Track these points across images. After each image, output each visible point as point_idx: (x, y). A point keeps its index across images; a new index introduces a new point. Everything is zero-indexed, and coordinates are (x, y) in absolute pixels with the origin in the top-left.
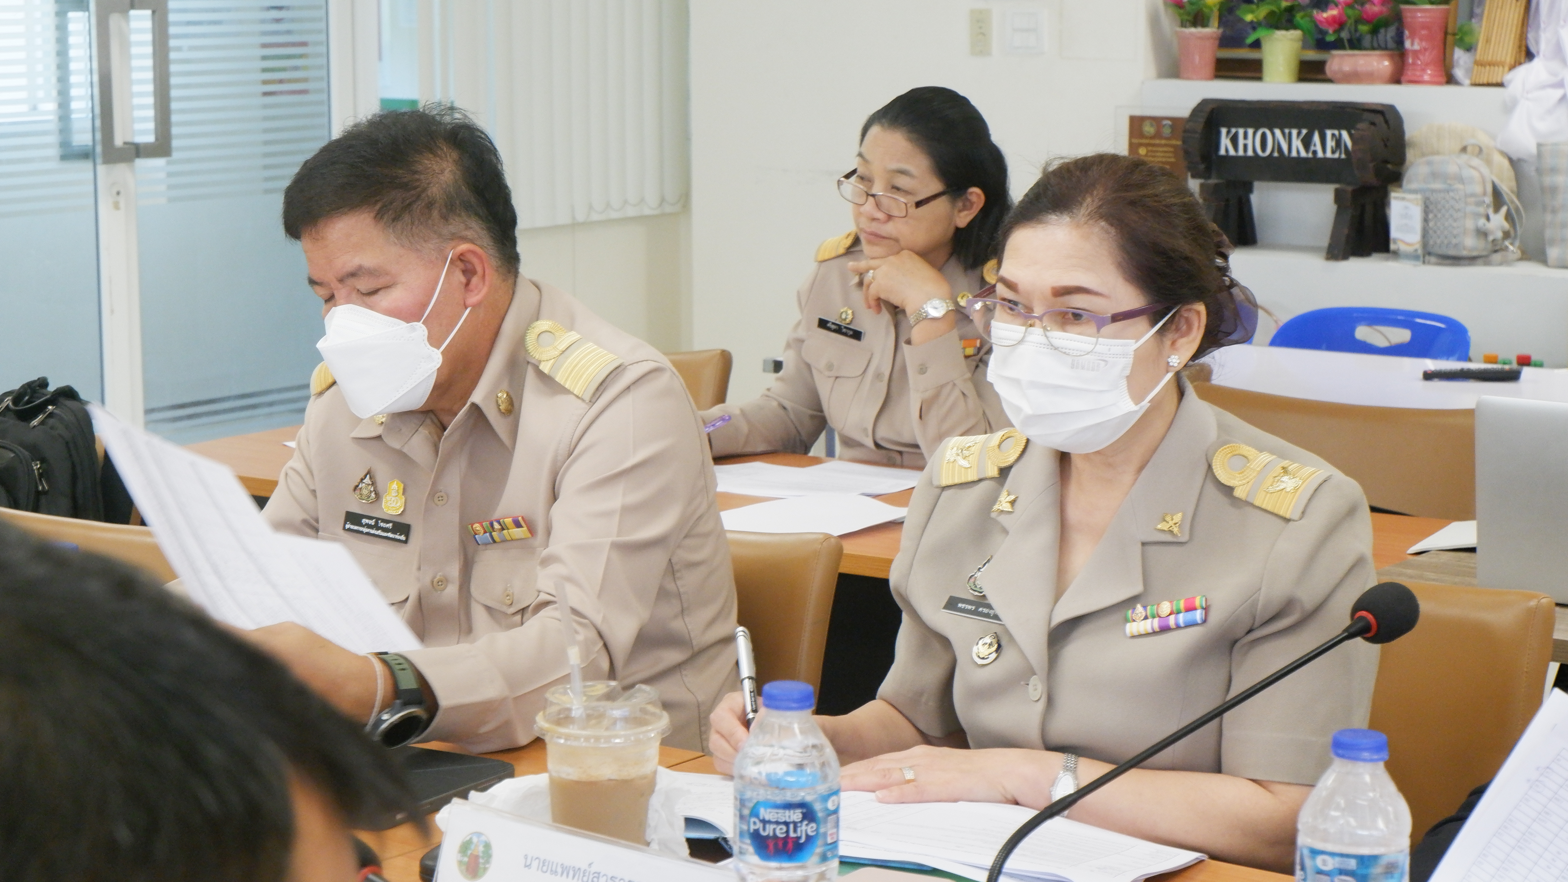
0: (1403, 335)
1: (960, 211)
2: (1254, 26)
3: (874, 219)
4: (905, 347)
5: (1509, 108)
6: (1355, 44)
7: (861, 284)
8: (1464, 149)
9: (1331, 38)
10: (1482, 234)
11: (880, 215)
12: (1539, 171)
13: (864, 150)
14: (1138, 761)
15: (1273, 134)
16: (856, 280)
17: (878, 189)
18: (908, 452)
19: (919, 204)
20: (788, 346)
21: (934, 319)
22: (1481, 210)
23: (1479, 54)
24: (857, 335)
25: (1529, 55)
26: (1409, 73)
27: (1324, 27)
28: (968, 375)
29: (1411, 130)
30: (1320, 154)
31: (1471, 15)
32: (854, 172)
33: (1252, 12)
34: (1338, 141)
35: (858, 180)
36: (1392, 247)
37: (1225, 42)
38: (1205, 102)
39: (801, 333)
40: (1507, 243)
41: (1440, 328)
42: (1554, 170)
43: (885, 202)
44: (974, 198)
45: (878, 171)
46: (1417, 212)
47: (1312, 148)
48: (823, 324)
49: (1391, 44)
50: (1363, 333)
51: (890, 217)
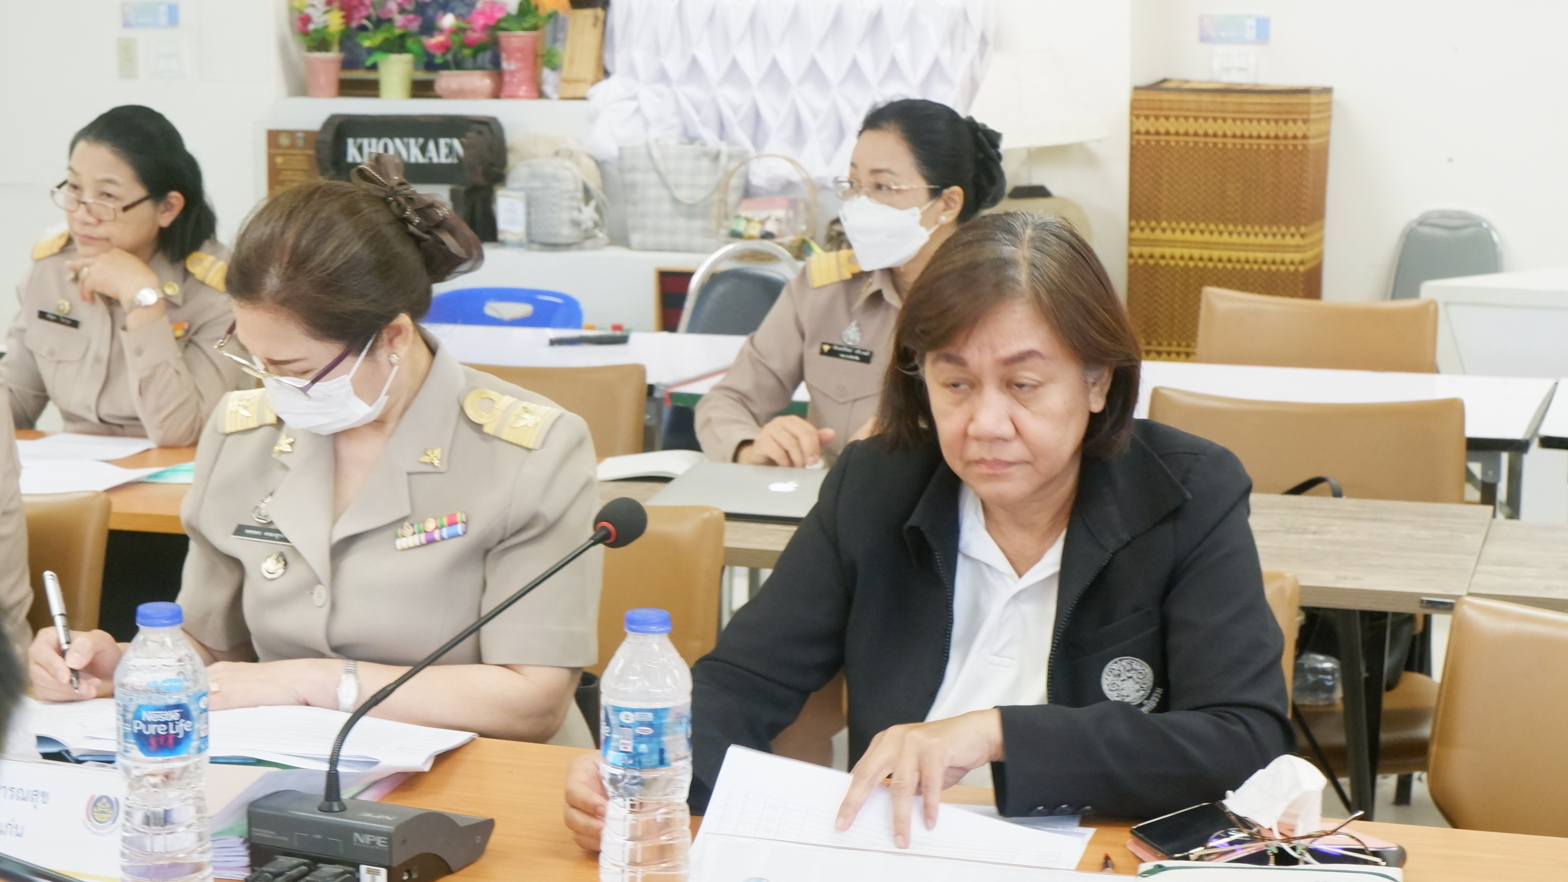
0: (523, 309)
1: (163, 213)
2: (370, 51)
3: (86, 224)
4: (122, 334)
5: (592, 118)
6: (458, 65)
7: (76, 279)
8: (557, 154)
9: (439, 60)
10: (576, 224)
11: (91, 220)
12: (621, 170)
13: (73, 164)
14: (433, 660)
15: (394, 143)
16: (71, 275)
17: (88, 197)
18: (129, 425)
19: (126, 209)
20: (10, 335)
21: (147, 307)
22: (574, 204)
23: (566, 72)
24: (74, 324)
25: (606, 74)
26: (507, 90)
27: (432, 51)
28: (179, 354)
29: (512, 138)
30: (435, 160)
31: (555, 40)
32: (65, 183)
33: (368, 38)
34: (451, 148)
35: (71, 189)
36: (501, 237)
37: (348, 64)
38: (333, 118)
39: (22, 323)
40: (597, 231)
41: (556, 304)
42: (633, 169)
43: (95, 208)
44: (174, 201)
45: (86, 180)
46: (520, 207)
47: (428, 155)
48: (43, 315)
49: (488, 65)
50: (493, 309)
51: (100, 221)
